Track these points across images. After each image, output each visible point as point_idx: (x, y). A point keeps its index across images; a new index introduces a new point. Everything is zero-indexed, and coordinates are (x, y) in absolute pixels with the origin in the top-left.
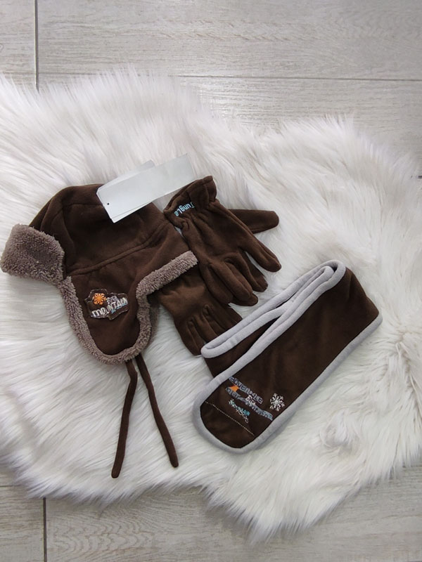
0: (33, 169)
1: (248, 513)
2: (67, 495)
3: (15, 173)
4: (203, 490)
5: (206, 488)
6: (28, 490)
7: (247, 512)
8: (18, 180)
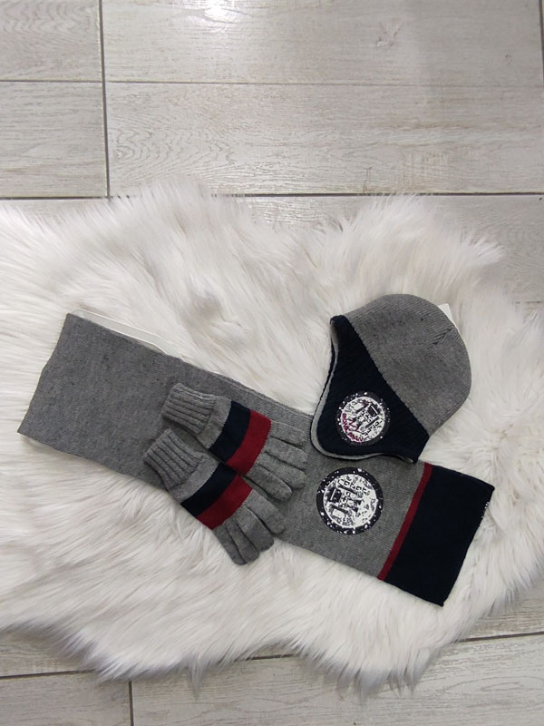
1: (353, 666)
2: (143, 673)
6: (100, 671)
7: (350, 666)
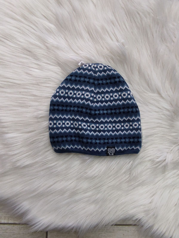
0: (25, 26)
3: (14, 28)
4: (138, 221)
5: (140, 220)
8: (15, 33)
